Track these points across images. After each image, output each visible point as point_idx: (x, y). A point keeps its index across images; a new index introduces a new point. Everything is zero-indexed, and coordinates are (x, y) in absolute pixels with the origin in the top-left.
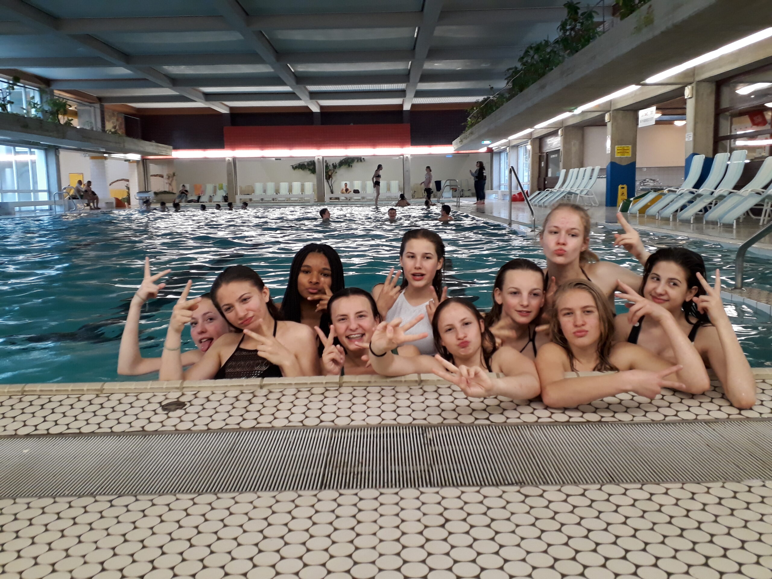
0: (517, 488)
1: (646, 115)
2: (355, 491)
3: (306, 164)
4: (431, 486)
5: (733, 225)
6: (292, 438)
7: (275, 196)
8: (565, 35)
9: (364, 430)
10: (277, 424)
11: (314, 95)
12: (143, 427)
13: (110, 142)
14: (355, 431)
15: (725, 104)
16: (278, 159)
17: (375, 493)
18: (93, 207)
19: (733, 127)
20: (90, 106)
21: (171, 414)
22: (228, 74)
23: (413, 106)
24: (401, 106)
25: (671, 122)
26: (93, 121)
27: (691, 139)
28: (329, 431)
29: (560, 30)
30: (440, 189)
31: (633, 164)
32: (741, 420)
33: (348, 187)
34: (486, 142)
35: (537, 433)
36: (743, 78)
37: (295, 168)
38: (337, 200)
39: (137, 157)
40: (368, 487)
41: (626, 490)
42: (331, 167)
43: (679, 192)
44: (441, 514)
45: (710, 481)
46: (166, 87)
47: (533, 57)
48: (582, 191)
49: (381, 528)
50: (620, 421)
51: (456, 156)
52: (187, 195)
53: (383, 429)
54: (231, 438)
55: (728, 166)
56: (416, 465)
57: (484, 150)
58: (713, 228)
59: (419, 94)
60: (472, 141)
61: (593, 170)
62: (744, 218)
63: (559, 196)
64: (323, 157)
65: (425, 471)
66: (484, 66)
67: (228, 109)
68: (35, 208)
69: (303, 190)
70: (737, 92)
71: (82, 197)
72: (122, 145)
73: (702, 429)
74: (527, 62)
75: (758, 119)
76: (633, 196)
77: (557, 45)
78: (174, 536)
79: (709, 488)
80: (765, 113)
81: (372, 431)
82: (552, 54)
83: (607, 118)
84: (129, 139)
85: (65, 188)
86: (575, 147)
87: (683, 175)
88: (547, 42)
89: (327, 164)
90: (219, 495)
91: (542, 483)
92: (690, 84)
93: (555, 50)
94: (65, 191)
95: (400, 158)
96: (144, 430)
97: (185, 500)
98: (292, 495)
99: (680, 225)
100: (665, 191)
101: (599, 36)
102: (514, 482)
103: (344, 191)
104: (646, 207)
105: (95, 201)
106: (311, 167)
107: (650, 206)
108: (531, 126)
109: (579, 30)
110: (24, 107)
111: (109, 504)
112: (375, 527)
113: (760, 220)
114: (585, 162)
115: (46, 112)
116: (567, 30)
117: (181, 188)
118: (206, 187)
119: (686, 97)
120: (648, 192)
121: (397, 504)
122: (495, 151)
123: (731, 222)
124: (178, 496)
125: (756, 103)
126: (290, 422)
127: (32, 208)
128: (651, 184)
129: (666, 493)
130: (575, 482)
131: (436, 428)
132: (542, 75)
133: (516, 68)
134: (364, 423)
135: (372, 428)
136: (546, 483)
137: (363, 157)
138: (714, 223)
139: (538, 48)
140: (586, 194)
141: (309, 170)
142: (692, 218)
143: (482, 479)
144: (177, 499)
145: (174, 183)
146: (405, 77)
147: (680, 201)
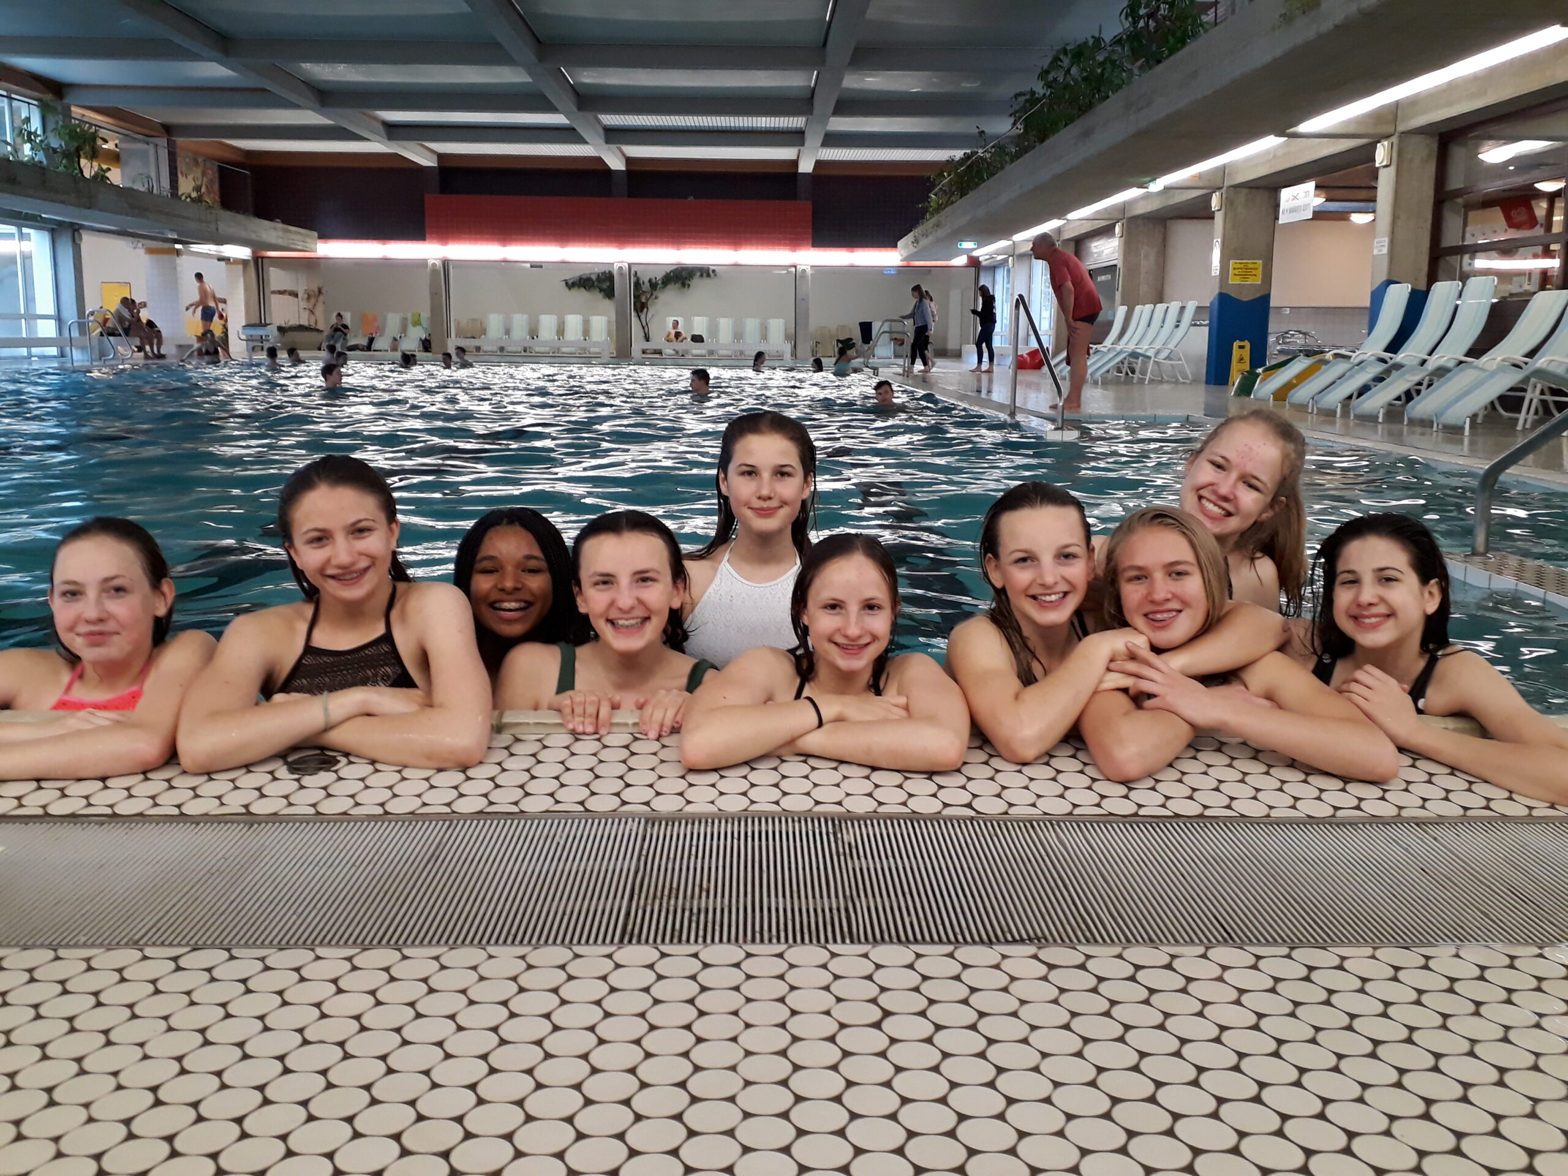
0: (1031, 949)
1: (1295, 198)
2: (692, 949)
3: (594, 277)
4: (852, 942)
5: (1462, 428)
6: (561, 837)
7: (529, 343)
8: (1135, 28)
9: (713, 823)
10: (532, 805)
11: (613, 135)
12: (246, 806)
13: (188, 218)
14: (693, 824)
15: (1455, 181)
16: (536, 265)
17: (735, 953)
18: (150, 354)
19: (1468, 229)
20: (148, 143)
21: (307, 780)
22: (438, 85)
23: (819, 164)
24: (795, 163)
25: (1343, 216)
26: (153, 175)
27: (1385, 250)
28: (639, 823)
29: (1126, 18)
30: (871, 339)
31: (1266, 298)
32: (1489, 820)
33: (680, 329)
34: (967, 245)
35: (1073, 838)
36: (1493, 129)
37: (571, 285)
38: (657, 356)
39: (243, 252)
40: (721, 940)
41: (1258, 958)
42: (646, 287)
43: (1356, 358)
44: (874, 1001)
45: (1430, 945)
46: (308, 109)
47: (1068, 71)
48: (1158, 352)
49: (748, 1026)
50: (1242, 816)
51: (904, 271)
52: (345, 335)
53: (753, 822)
54: (434, 832)
55: (1457, 307)
56: (821, 897)
57: (961, 261)
58: (1423, 434)
59: (832, 140)
60: (938, 241)
61: (1183, 308)
62: (1485, 416)
63: (1110, 360)
64: (630, 265)
65: (838, 910)
66: (968, 85)
67: (435, 158)
68: (29, 352)
69: (586, 332)
70: (1480, 156)
71: (127, 332)
72: (213, 227)
73: (1410, 837)
74: (1055, 79)
75: (1520, 215)
76: (1263, 364)
77: (1118, 49)
78: (309, 1035)
79: (1427, 958)
80: (1533, 203)
81: (729, 825)
82: (1108, 66)
83: (1215, 202)
84: (227, 214)
85: (92, 313)
86: (1147, 261)
87: (1366, 326)
88: (1098, 40)
89: (638, 279)
90: (406, 951)
91: (1083, 940)
92: (1387, 137)
93: (1115, 57)
94: (91, 318)
95: (789, 272)
96: (249, 813)
97: (333, 961)
98: (561, 954)
99: (1357, 425)
100: (1329, 356)
101: (1206, 31)
102: (1025, 936)
103: (672, 336)
104: (1289, 387)
105: (155, 341)
106: (605, 285)
107: (1295, 385)
108: (1060, 213)
109: (1164, 17)
110: (9, 140)
111: (172, 965)
112: (736, 1025)
113: (1517, 419)
114: (1168, 291)
115: (54, 150)
116: (1140, 17)
117: (334, 320)
118: (385, 318)
119: (1377, 165)
120: (1292, 357)
121: (781, 977)
122: (984, 263)
123: (1460, 423)
124: (320, 951)
125: (1519, 180)
126: (557, 802)
127: (24, 351)
128: (1299, 341)
129: (1340, 968)
130: (1151, 940)
131: (862, 822)
132: (1086, 108)
133: (1033, 93)
134: (713, 809)
135: (730, 818)
136: (1092, 941)
137: (712, 268)
138: (1425, 423)
139: (1079, 53)
140: (1168, 358)
141: (601, 290)
142: (1382, 411)
143: (957, 930)
144: (318, 958)
145: (319, 310)
146: (803, 103)
147: (1357, 376)
